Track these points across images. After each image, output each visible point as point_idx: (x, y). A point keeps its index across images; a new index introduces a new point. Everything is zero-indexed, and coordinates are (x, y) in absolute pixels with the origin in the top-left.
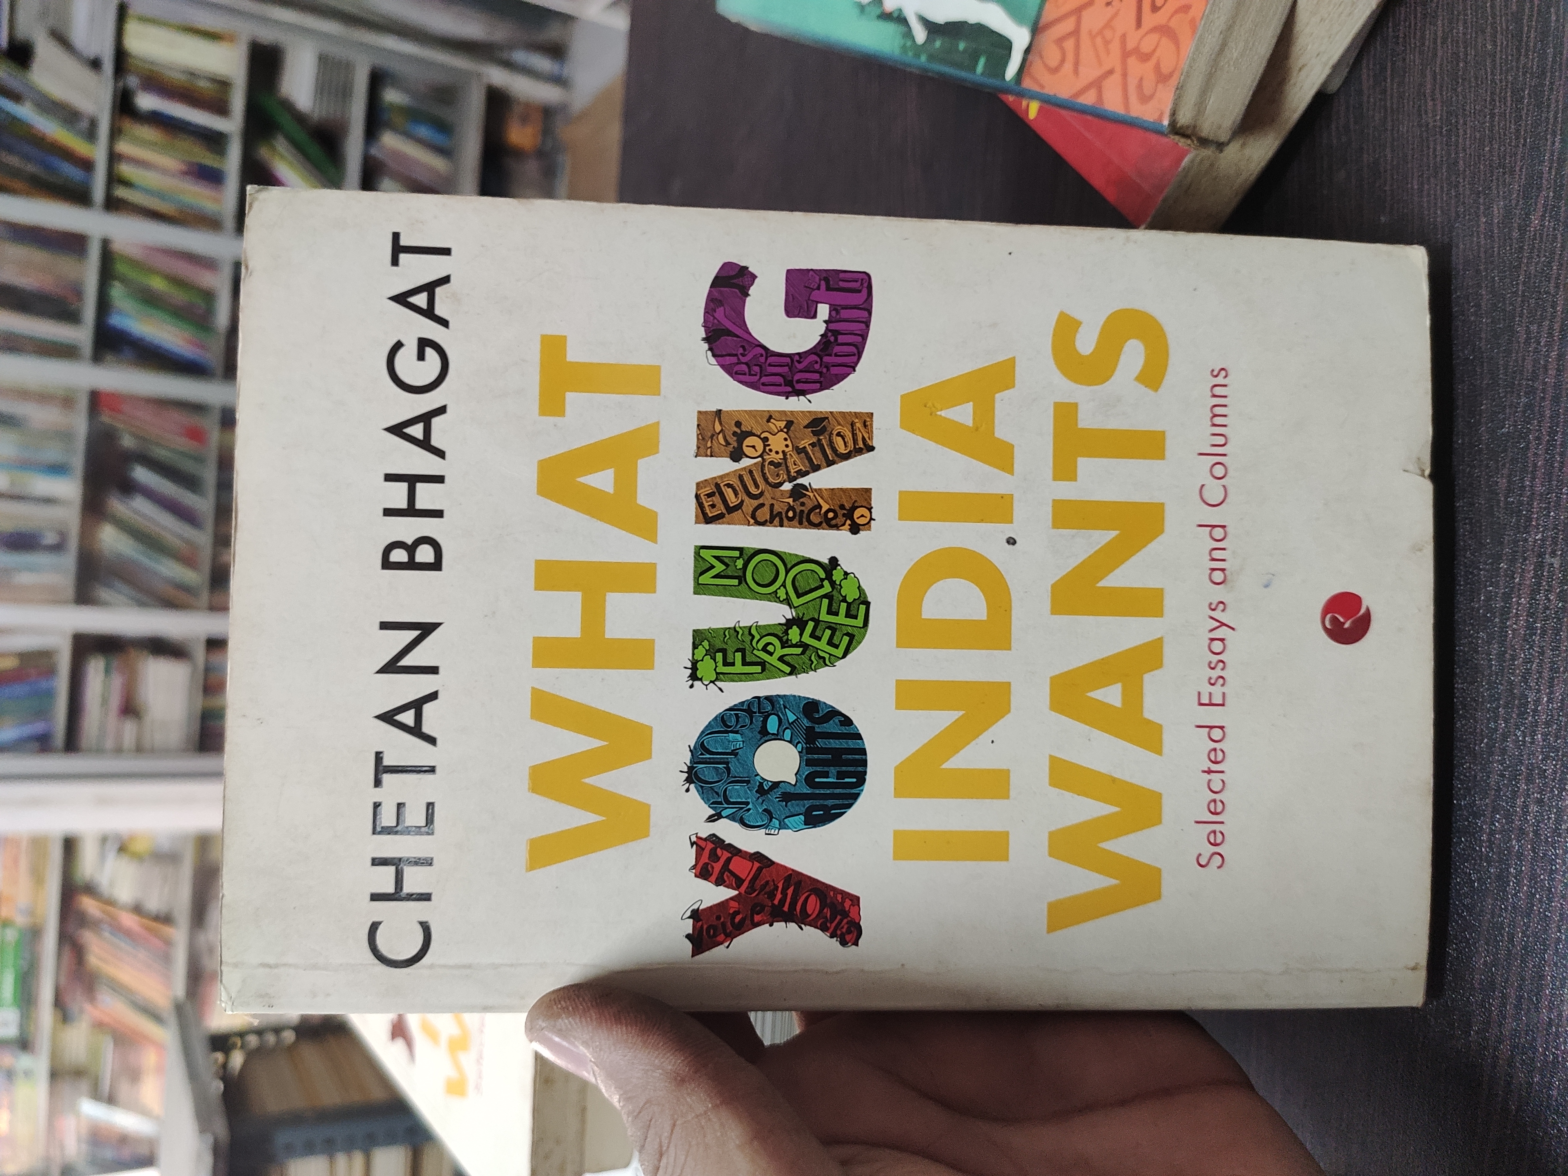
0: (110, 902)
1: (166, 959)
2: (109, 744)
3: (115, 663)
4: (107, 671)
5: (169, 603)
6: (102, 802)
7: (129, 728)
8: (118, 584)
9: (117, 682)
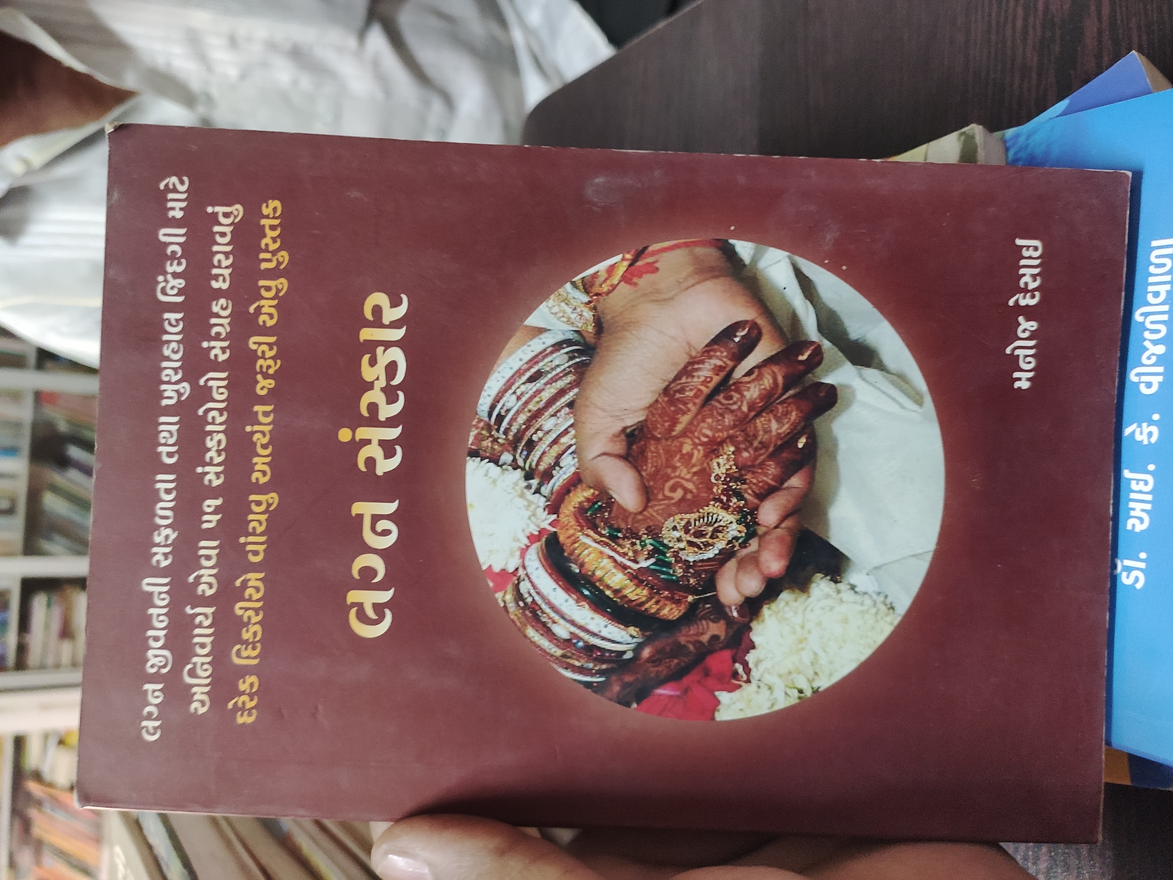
0: (50, 785)
2: (50, 660)
3: (55, 598)
4: (49, 605)
6: (45, 707)
7: (66, 647)
8: (57, 538)
9: (57, 612)
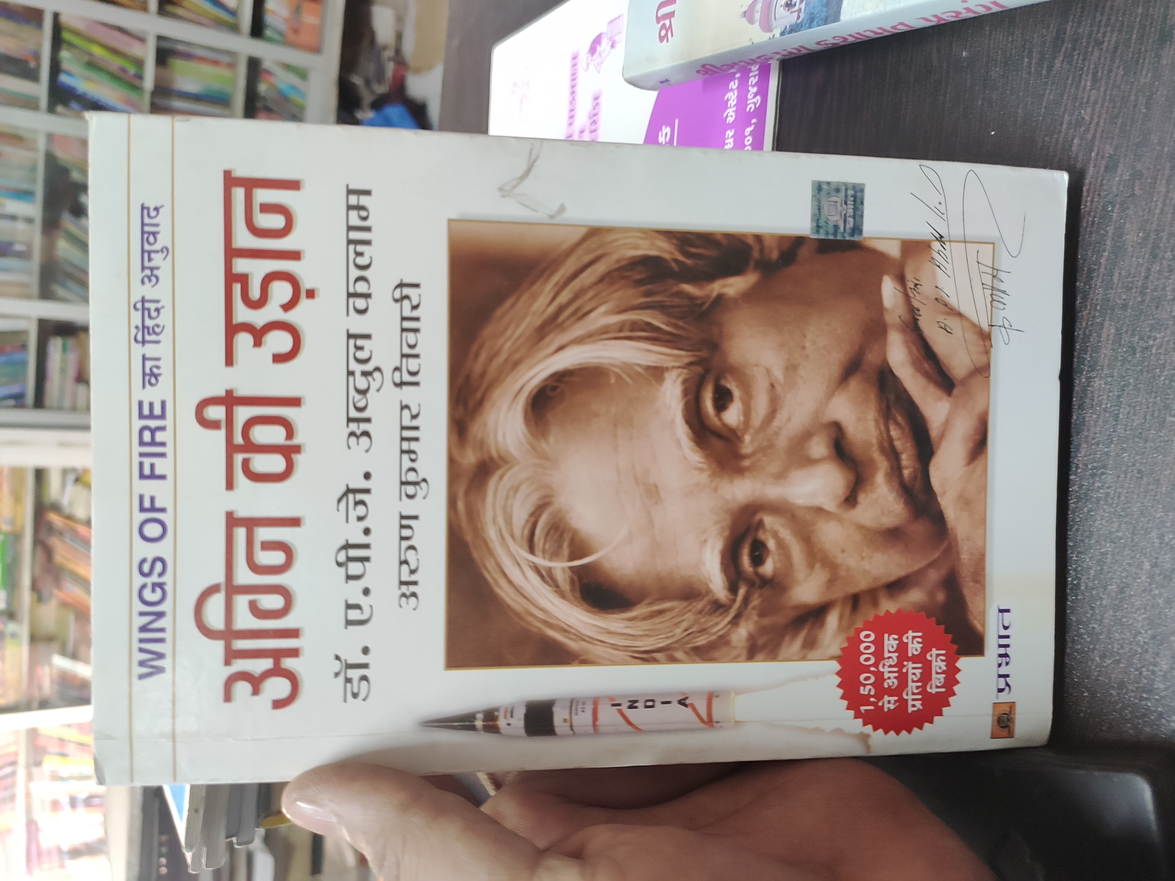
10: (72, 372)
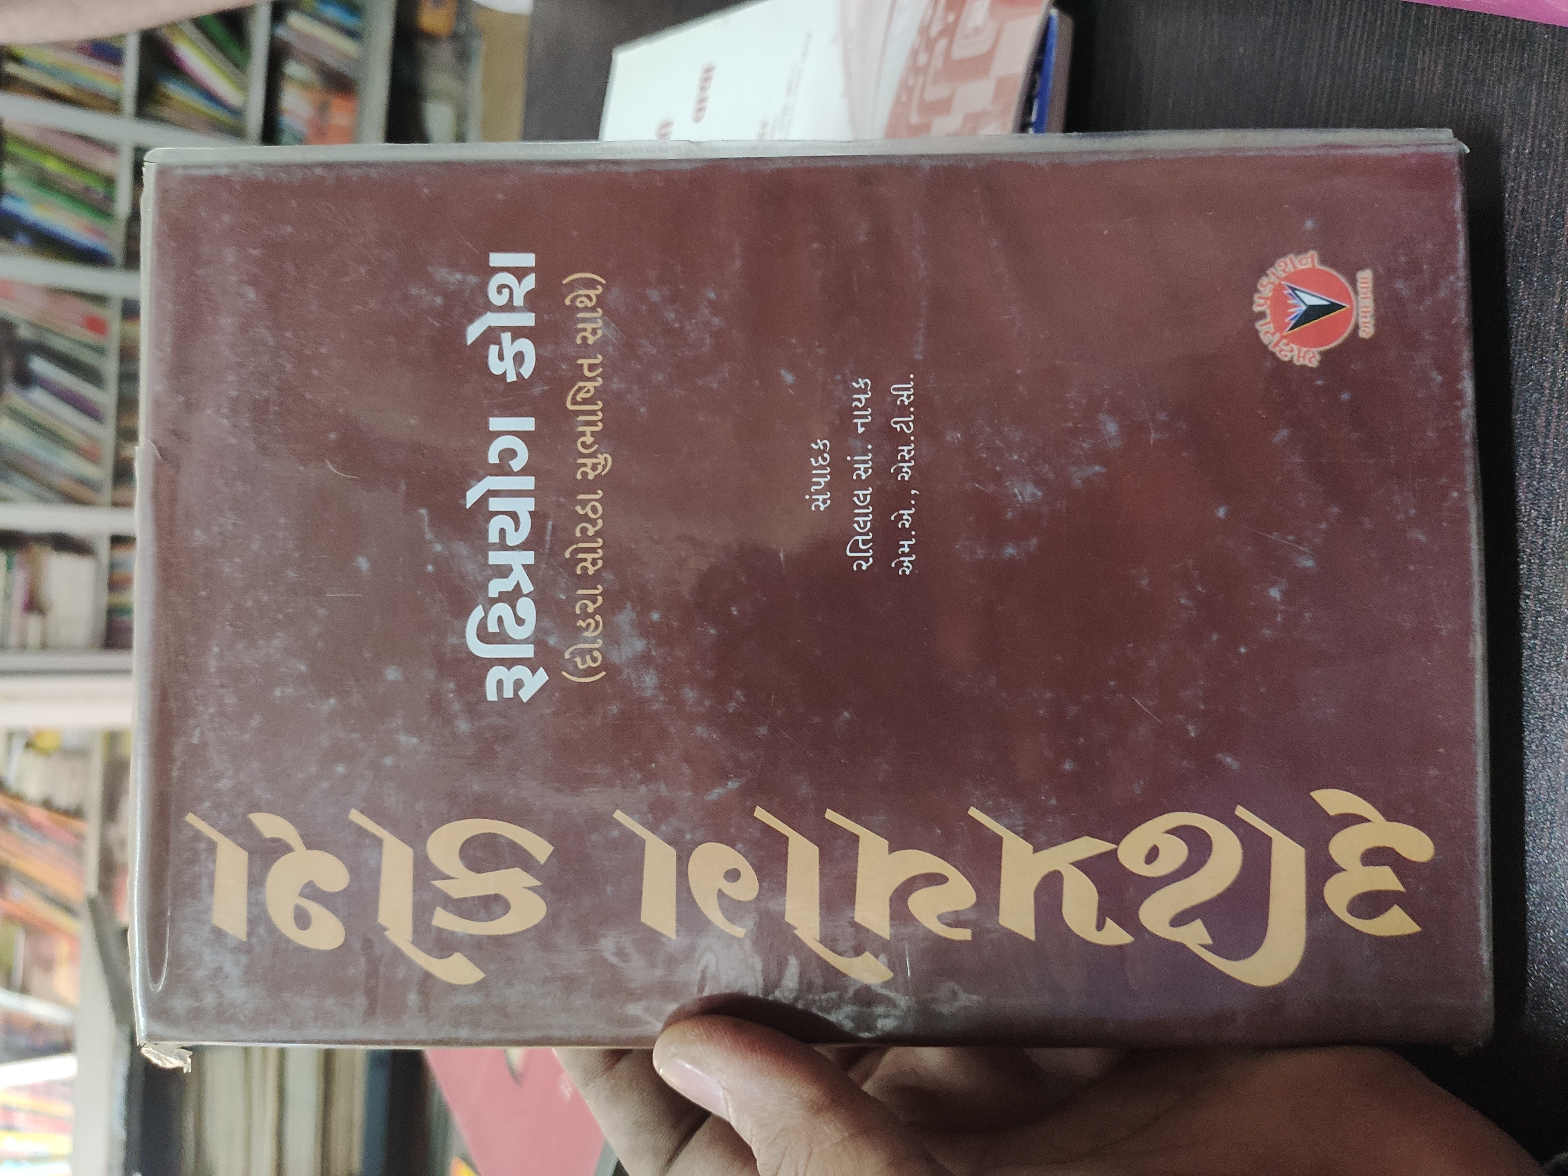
1: (78, 853)
5: (72, 499)
10: (19, 597)
